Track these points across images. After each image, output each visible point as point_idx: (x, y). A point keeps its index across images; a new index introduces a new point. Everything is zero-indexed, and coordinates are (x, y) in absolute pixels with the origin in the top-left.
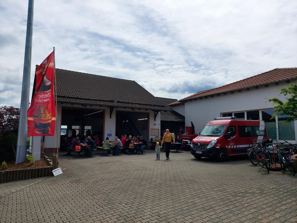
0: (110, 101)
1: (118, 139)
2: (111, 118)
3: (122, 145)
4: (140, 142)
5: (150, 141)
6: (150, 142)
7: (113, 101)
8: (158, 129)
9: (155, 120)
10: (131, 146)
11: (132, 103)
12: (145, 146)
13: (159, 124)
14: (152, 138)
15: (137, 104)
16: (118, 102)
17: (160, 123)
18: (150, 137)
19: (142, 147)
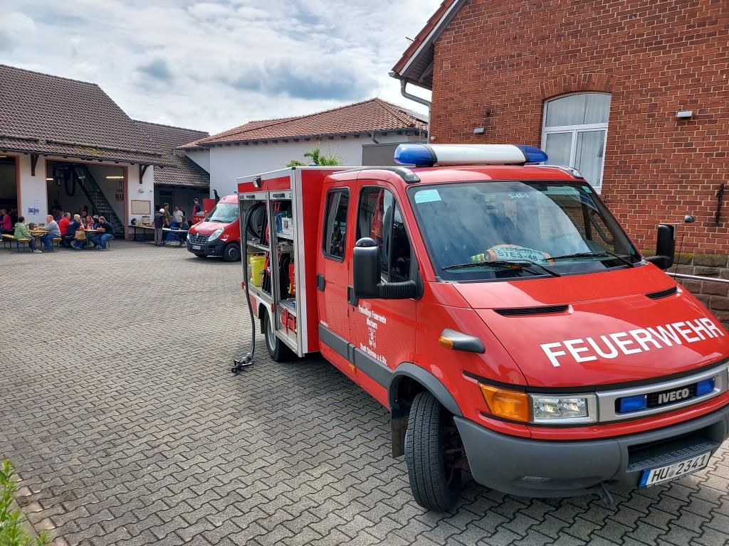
0: (28, 140)
1: (54, 221)
2: (33, 175)
3: (59, 232)
4: (98, 228)
5: (130, 224)
6: (129, 226)
7: (36, 141)
8: (150, 201)
9: (141, 182)
10: (79, 234)
11: (83, 147)
12: (109, 235)
13: (151, 191)
14: (134, 220)
15: (96, 148)
16: (48, 142)
17: (153, 190)
18: (131, 217)
19: (104, 237)
